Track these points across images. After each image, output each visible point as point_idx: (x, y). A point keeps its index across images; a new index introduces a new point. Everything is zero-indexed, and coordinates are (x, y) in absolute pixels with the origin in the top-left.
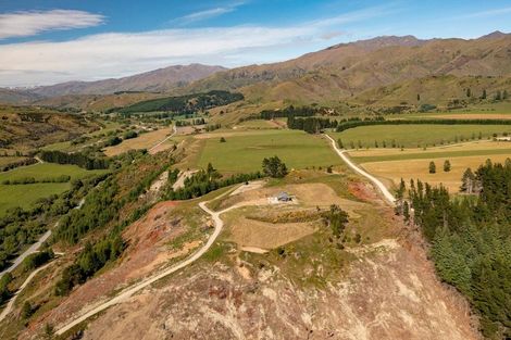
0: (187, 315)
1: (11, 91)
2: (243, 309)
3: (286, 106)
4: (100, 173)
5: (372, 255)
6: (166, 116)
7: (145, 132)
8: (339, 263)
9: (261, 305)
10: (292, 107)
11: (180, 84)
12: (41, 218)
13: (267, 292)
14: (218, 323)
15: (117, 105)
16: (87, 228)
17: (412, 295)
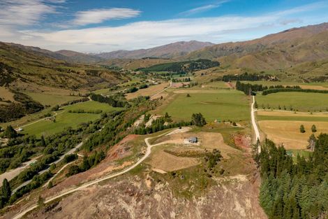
0: (110, 202)
1: (87, 55)
2: (140, 203)
3: (243, 73)
4: (118, 109)
5: (227, 183)
6: (168, 75)
7: (153, 85)
8: (204, 185)
9: (150, 203)
10: (246, 74)
11: (182, 54)
12: (80, 134)
13: (157, 196)
14: (124, 209)
15: (142, 66)
16: (98, 143)
17: (242, 212)
